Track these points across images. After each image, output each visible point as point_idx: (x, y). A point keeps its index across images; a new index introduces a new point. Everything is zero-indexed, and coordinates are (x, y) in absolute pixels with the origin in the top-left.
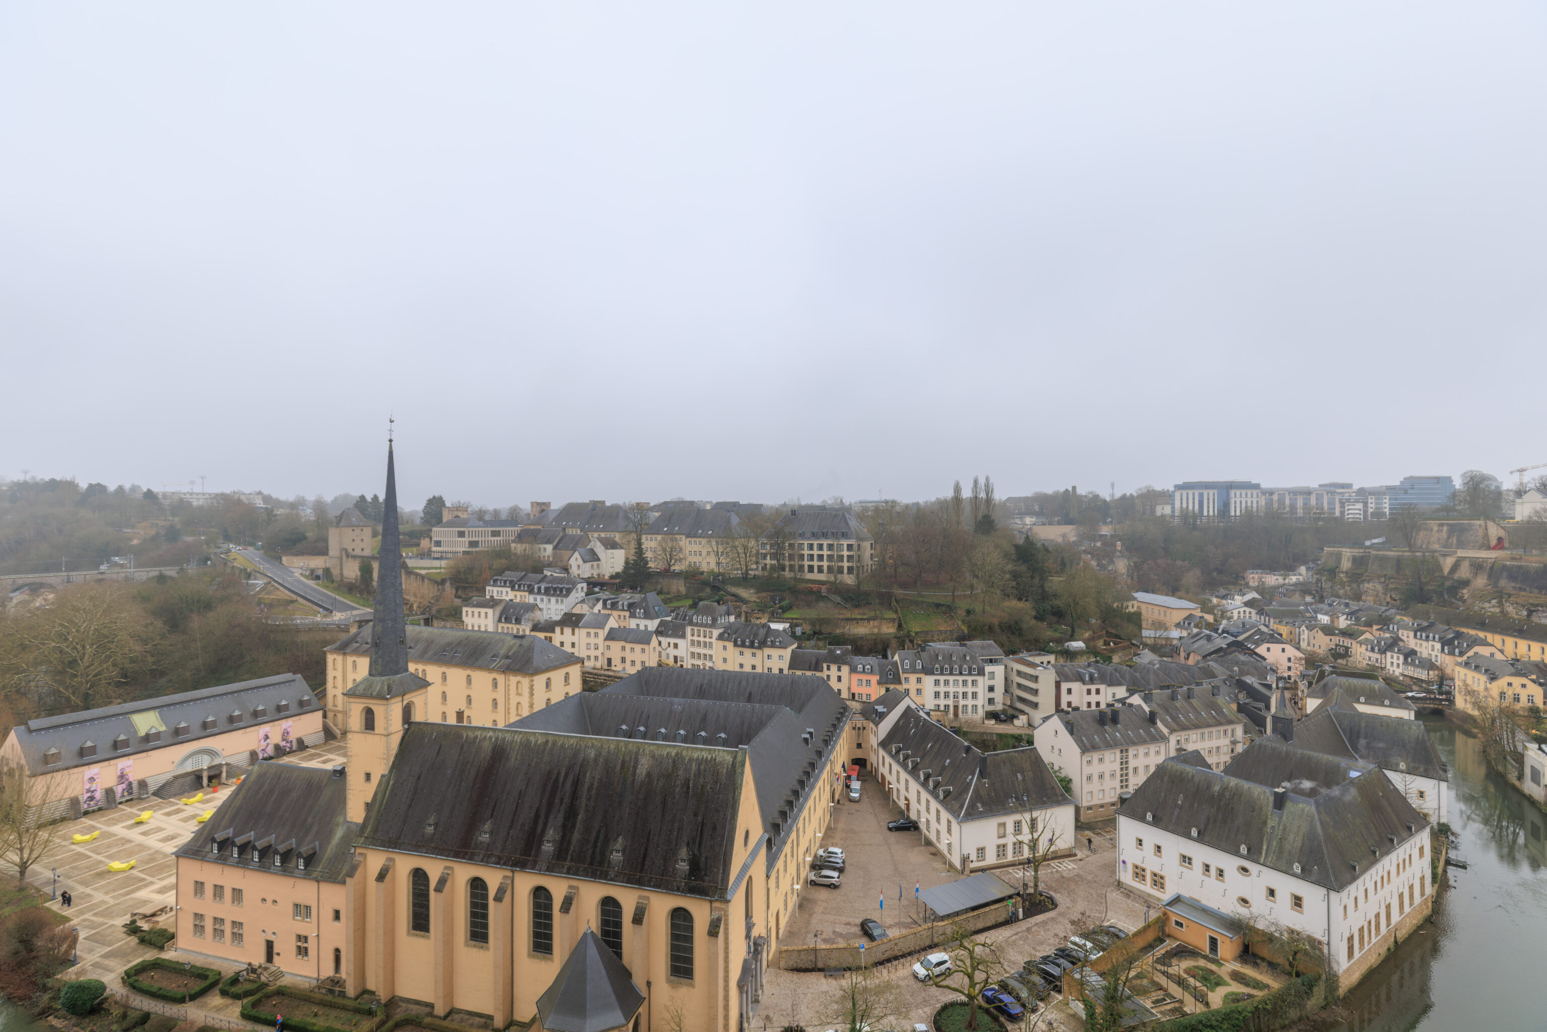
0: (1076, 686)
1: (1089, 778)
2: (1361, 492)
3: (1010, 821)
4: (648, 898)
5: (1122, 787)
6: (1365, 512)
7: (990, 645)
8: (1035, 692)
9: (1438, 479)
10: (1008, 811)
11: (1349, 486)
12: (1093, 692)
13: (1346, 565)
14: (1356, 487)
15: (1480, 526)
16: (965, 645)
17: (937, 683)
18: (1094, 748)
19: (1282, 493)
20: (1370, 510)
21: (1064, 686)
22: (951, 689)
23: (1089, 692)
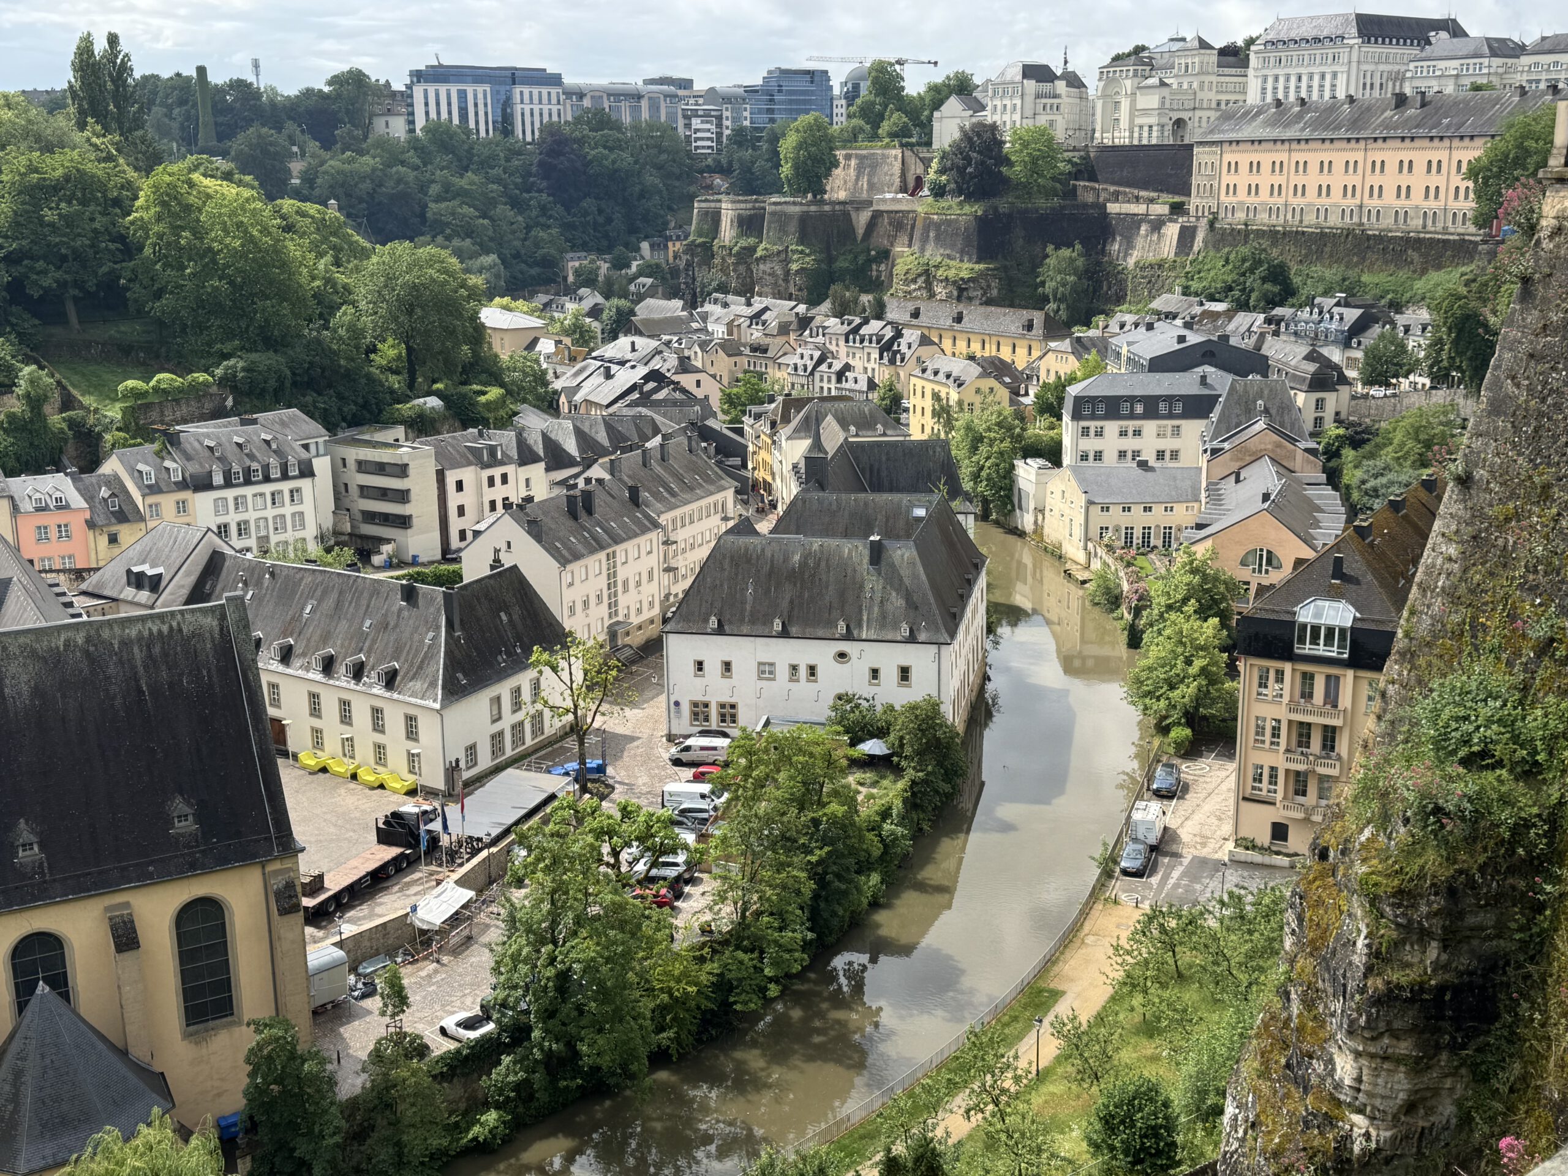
0: (468, 474)
1: (572, 610)
2: (711, 94)
3: (504, 689)
4: (127, 905)
5: (610, 617)
6: (719, 135)
7: (292, 419)
8: (403, 496)
9: (810, 74)
10: (502, 675)
11: (687, 84)
12: (498, 480)
13: (727, 232)
14: (699, 86)
15: (896, 157)
16: (254, 422)
17: (220, 506)
18: (577, 557)
19: (598, 94)
20: (727, 132)
21: (451, 478)
22: (251, 516)
23: (491, 482)
